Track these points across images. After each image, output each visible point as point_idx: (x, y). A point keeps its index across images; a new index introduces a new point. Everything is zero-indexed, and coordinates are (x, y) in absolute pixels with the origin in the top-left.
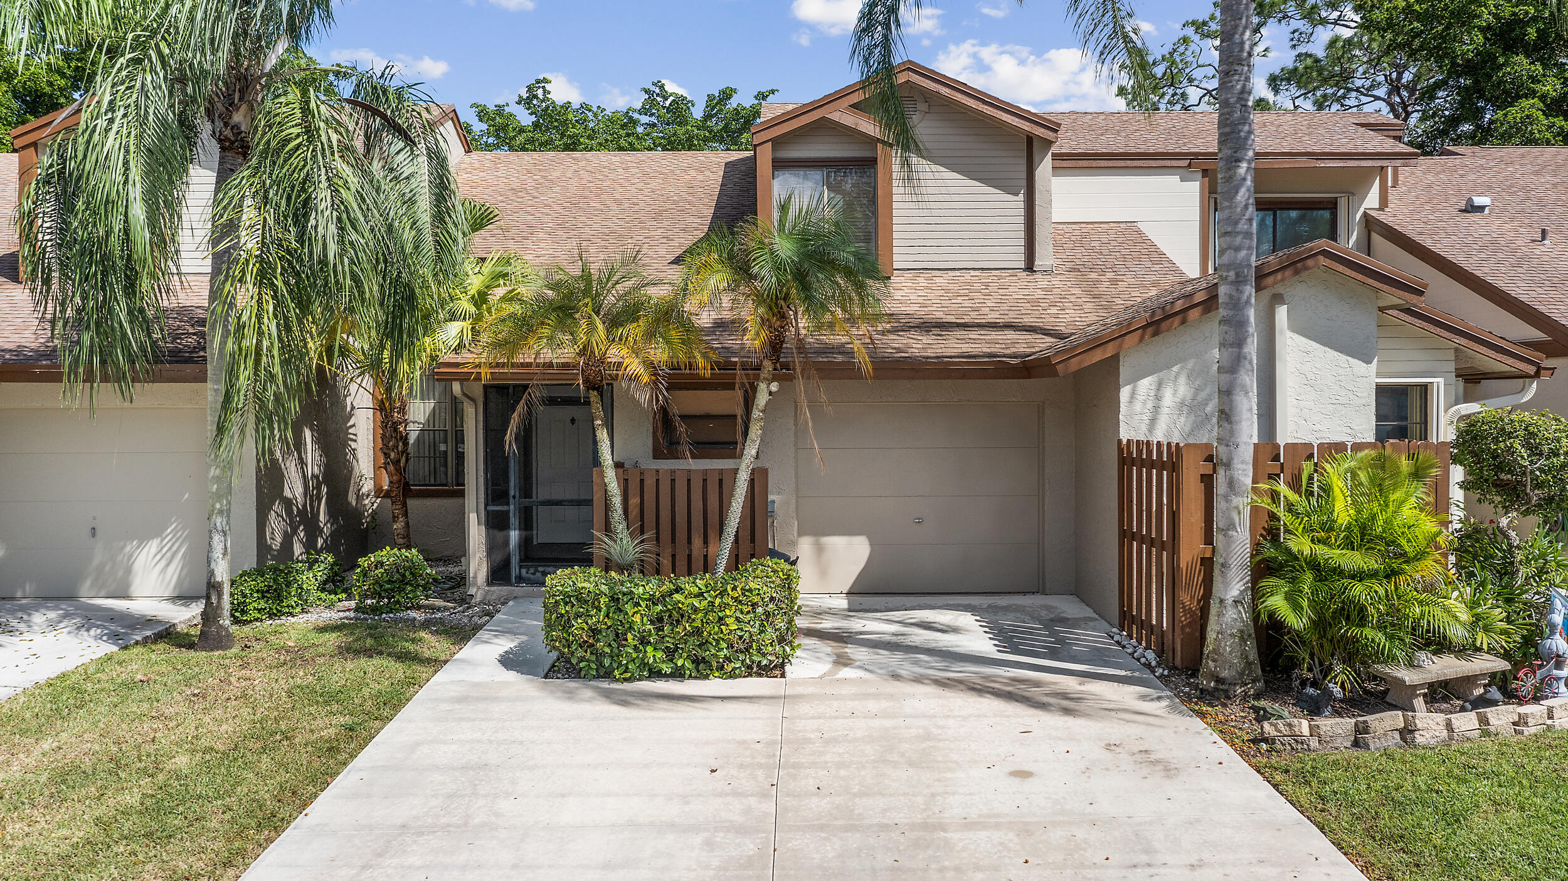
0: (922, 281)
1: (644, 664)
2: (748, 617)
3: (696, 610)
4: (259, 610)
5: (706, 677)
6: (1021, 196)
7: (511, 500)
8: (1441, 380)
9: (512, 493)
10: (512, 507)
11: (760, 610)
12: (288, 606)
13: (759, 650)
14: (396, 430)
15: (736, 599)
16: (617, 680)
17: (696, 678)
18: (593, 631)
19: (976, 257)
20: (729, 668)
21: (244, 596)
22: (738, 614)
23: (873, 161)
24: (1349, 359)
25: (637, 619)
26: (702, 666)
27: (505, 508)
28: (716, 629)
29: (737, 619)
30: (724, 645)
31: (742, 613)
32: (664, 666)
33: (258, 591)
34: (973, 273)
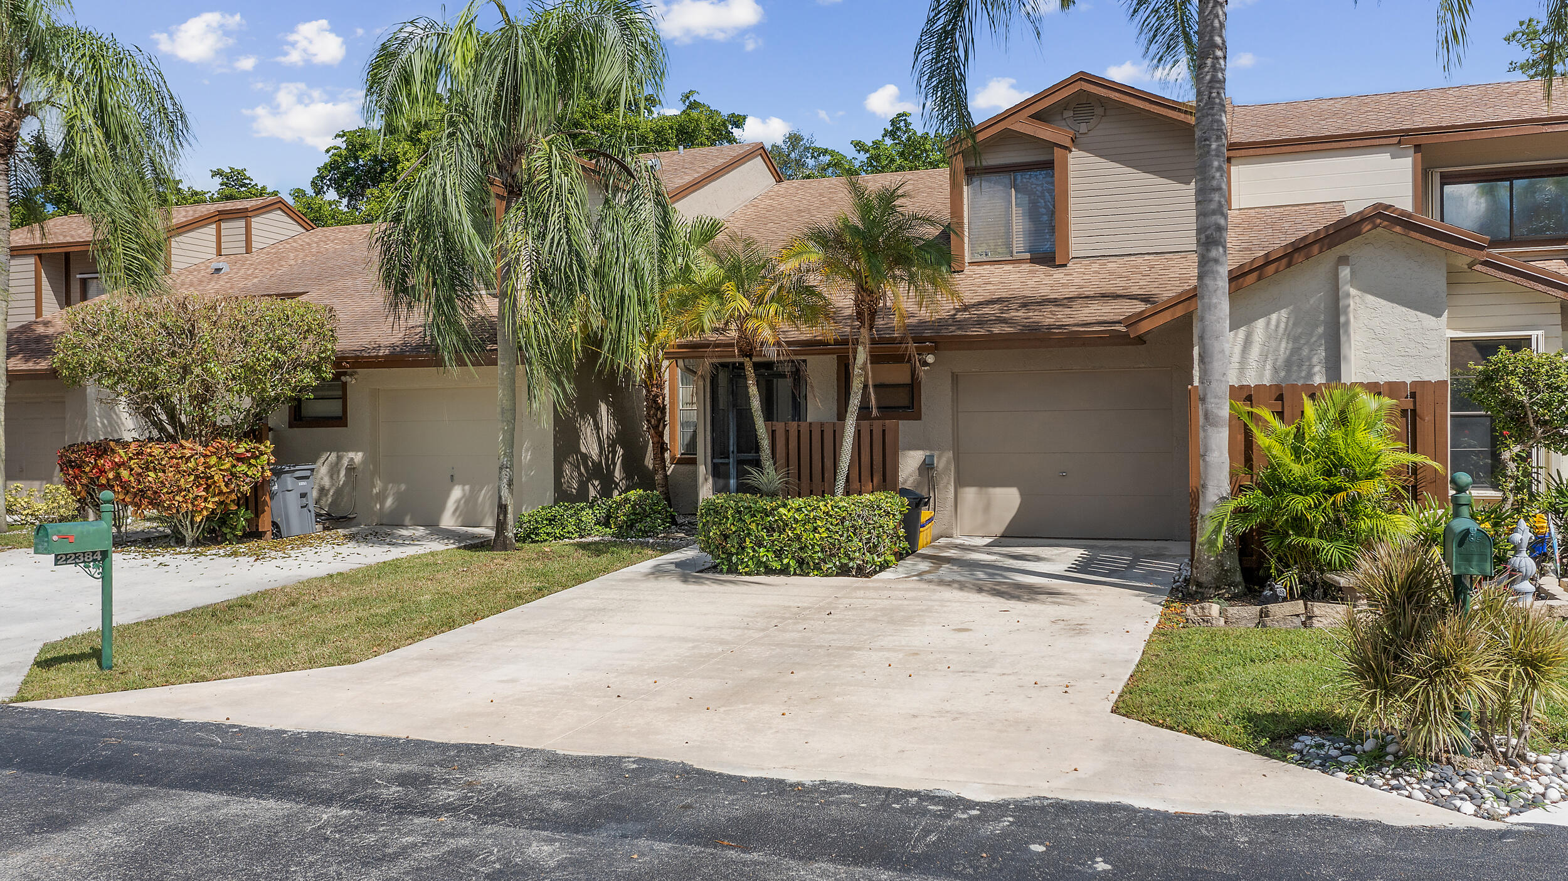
0: (1095, 267)
1: (759, 563)
2: (837, 528)
3: (796, 521)
4: (548, 534)
5: (807, 574)
6: (1193, 184)
7: (731, 455)
8: (1540, 332)
9: (731, 449)
10: (731, 460)
11: (847, 523)
12: (569, 532)
13: (847, 555)
14: (655, 402)
15: (827, 514)
16: (741, 574)
17: (800, 575)
18: (724, 535)
19: (1150, 243)
20: (825, 567)
21: (537, 522)
22: (829, 525)
23: (1048, 165)
24: (1418, 313)
25: (753, 526)
26: (804, 566)
27: (726, 461)
28: (812, 536)
29: (828, 529)
30: (817, 549)
31: (832, 524)
32: (774, 564)
33: (546, 520)
34: (1147, 257)
